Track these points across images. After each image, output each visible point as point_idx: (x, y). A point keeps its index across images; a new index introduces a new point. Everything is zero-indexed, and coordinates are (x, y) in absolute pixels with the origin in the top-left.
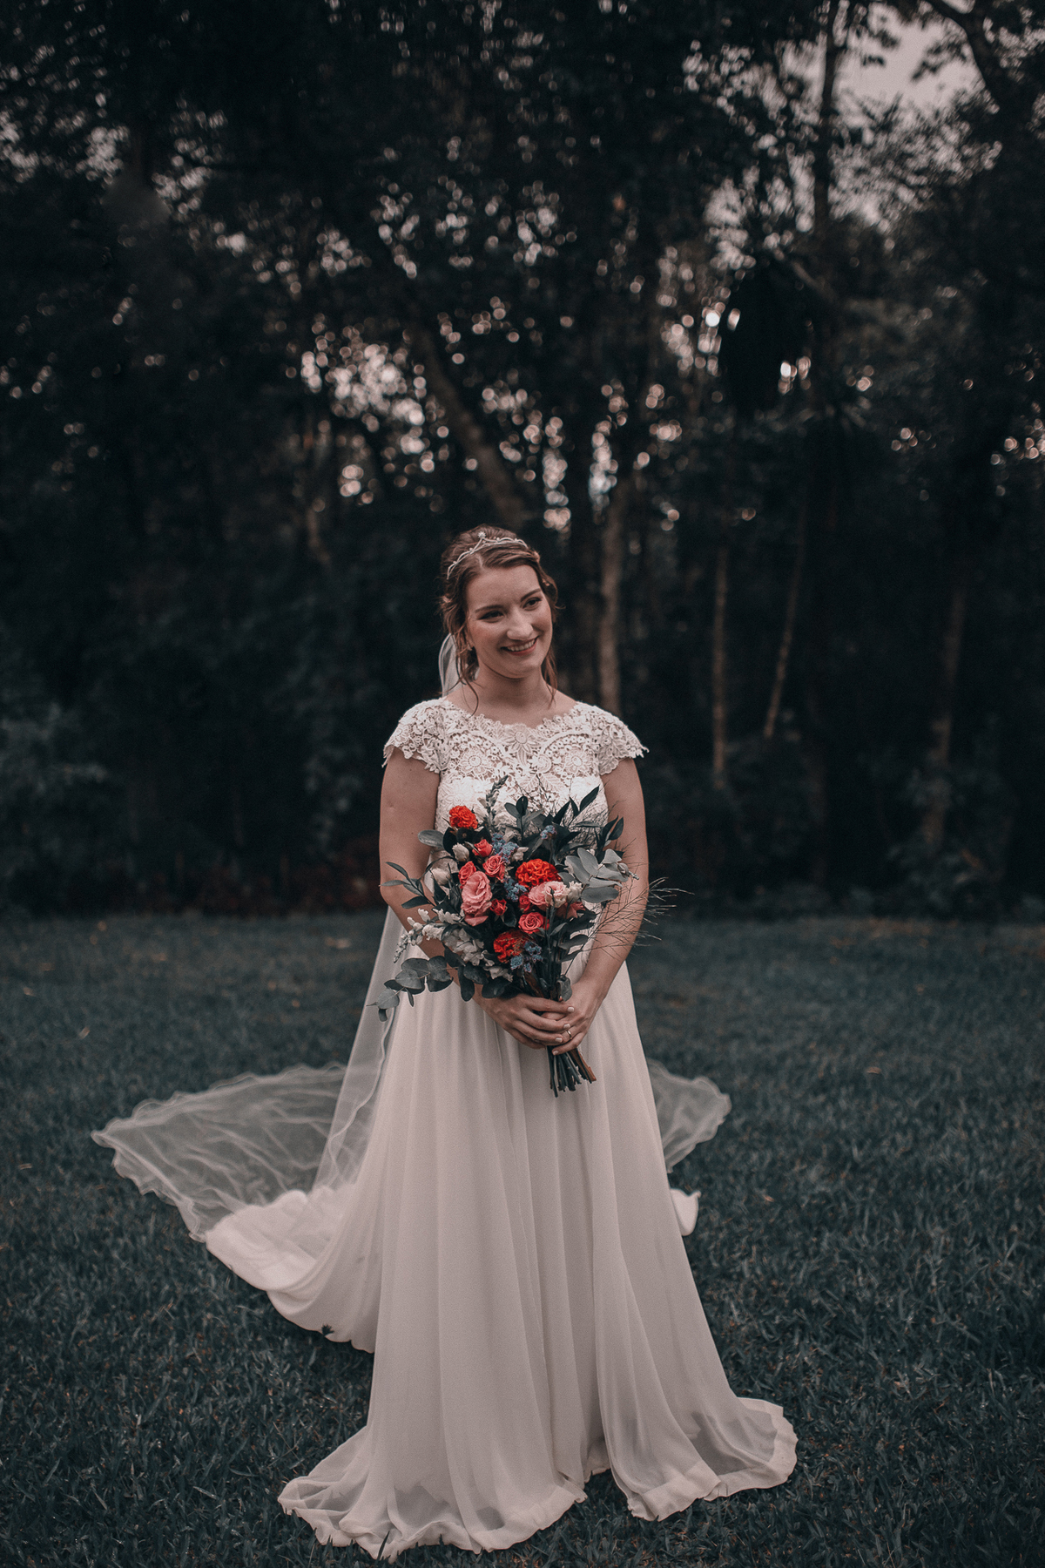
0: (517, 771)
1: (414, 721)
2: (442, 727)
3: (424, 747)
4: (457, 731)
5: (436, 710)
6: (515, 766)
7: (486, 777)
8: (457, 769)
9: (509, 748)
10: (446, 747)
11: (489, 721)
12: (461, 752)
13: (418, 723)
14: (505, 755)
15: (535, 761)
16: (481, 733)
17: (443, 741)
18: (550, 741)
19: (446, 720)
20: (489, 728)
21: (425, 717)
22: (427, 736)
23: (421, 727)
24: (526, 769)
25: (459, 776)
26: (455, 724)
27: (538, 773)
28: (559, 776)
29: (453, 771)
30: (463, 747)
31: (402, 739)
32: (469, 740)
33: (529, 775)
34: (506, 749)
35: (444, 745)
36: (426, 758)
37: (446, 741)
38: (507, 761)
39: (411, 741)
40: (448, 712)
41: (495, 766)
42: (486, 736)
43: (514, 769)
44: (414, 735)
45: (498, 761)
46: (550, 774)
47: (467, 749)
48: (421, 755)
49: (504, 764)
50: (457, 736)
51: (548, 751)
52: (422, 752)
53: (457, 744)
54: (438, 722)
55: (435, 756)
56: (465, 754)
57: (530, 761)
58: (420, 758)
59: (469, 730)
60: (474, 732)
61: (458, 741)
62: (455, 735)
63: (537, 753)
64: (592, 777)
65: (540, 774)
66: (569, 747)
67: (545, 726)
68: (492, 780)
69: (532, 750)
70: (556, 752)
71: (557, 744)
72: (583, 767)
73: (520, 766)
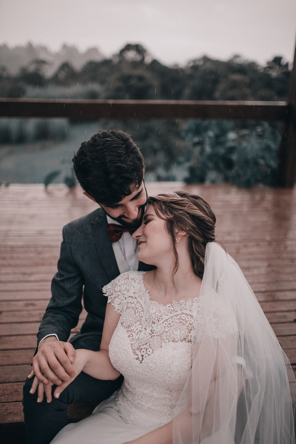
0: (143, 330)
1: (118, 282)
2: (127, 291)
4: (132, 295)
5: (130, 280)
6: (144, 327)
9: (146, 315)
13: (119, 285)
14: (143, 318)
15: (154, 326)
17: (125, 299)
18: (170, 315)
19: (131, 287)
21: (123, 283)
22: (119, 293)
23: (119, 287)
24: (149, 331)
26: (134, 291)
27: (153, 334)
30: (129, 305)
32: (134, 303)
33: (148, 334)
35: (125, 301)
36: (116, 305)
38: (142, 323)
39: (112, 294)
40: (135, 283)
41: (135, 323)
42: (142, 304)
43: (143, 328)
44: (115, 291)
45: (137, 321)
47: (130, 307)
50: (130, 298)
51: (165, 322)
52: (115, 301)
54: (127, 287)
58: (113, 304)
59: (138, 298)
60: (139, 300)
61: (129, 302)
62: (130, 297)
63: (159, 321)
64: (182, 343)
65: (154, 336)
66: (178, 321)
67: (172, 306)
68: (128, 331)
69: (156, 319)
70: (170, 324)
71: (173, 318)
72: (179, 336)
73: (146, 328)
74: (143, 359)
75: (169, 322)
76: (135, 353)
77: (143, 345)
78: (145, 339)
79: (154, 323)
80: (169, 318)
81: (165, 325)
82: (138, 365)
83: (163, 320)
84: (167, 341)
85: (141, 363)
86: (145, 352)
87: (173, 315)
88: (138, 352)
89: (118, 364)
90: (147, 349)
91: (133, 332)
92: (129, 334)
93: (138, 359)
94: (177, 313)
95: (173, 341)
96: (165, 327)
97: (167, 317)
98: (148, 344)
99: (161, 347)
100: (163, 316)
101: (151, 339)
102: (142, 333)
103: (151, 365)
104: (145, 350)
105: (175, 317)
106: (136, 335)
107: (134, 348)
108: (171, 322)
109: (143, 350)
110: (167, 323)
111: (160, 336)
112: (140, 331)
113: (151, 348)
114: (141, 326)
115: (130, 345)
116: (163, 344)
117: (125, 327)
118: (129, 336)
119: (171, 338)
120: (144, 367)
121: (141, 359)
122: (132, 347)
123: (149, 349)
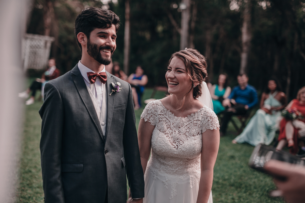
0: (173, 132)
1: (148, 109)
2: (156, 111)
3: (151, 118)
4: (160, 114)
6: (174, 130)
7: (164, 132)
9: (174, 124)
10: (157, 118)
11: (171, 113)
14: (172, 126)
16: (167, 117)
17: (156, 116)
19: (158, 109)
20: (170, 116)
21: (151, 108)
22: (152, 114)
23: (150, 111)
24: (177, 132)
26: (160, 111)
27: (180, 134)
28: (186, 136)
30: (161, 119)
31: (145, 115)
32: (163, 118)
33: (177, 134)
34: (173, 124)
36: (151, 121)
38: (172, 128)
39: (147, 116)
40: (160, 106)
41: (167, 129)
42: (168, 118)
43: (173, 131)
44: (148, 114)
45: (169, 128)
46: (184, 135)
47: (161, 120)
49: (171, 129)
51: (186, 127)
54: (156, 109)
55: (154, 121)
56: (160, 122)
57: (179, 129)
58: (149, 121)
60: (165, 116)
61: (160, 117)
63: (182, 127)
64: (198, 136)
65: (181, 134)
66: (193, 125)
67: (188, 118)
68: (165, 134)
69: (181, 125)
70: (189, 127)
71: (190, 124)
72: (195, 132)
73: (175, 131)
74: (178, 147)
75: (188, 127)
76: (172, 145)
77: (176, 140)
78: (176, 136)
79: (180, 128)
80: (187, 125)
81: (186, 128)
82: (175, 150)
83: (185, 126)
84: (189, 136)
85: (177, 149)
86: (178, 143)
87: (189, 123)
88: (174, 144)
89: (162, 152)
90: (179, 142)
91: (168, 134)
92: (166, 136)
93: (175, 147)
94: (191, 121)
95: (193, 136)
96: (186, 129)
97: (186, 124)
98: (179, 139)
99: (188, 140)
100: (184, 123)
101: (180, 136)
102: (173, 134)
103: (183, 149)
105: (191, 124)
106: (170, 135)
107: (171, 142)
108: (189, 126)
109: (177, 142)
110: (187, 127)
111: (185, 134)
112: (172, 133)
113: (181, 141)
114: (171, 130)
115: (169, 141)
116: (188, 138)
117: (162, 132)
118: (167, 137)
119: (192, 134)
120: (179, 151)
121: (176, 147)
122: (170, 142)
123: (181, 142)
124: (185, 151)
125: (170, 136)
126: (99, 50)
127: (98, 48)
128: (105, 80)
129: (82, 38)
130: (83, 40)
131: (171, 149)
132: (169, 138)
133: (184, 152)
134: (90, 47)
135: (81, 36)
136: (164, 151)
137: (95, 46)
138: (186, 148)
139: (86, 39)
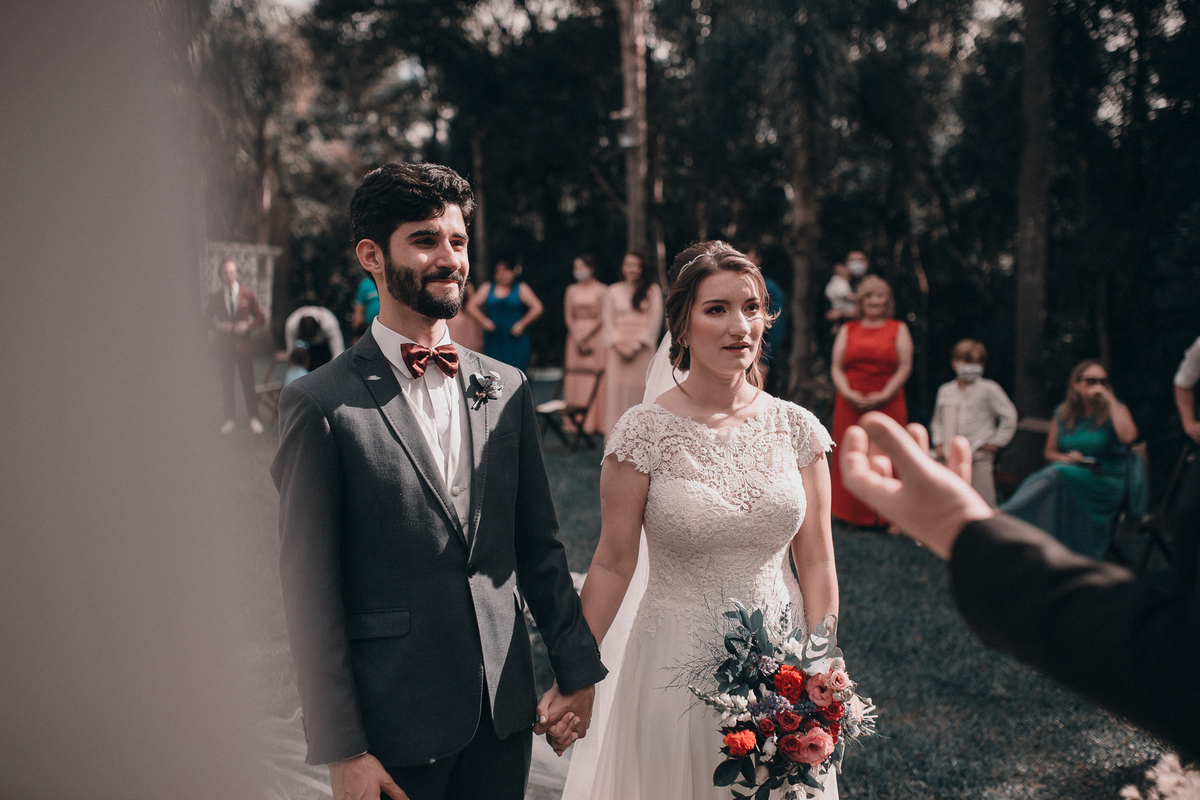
1: (627, 427)
2: (653, 431)
3: (636, 451)
4: (667, 434)
5: (647, 415)
6: (723, 465)
7: (696, 478)
8: (669, 470)
10: (657, 449)
11: (694, 423)
12: (672, 454)
13: (631, 428)
14: (713, 456)
15: (741, 459)
16: (690, 434)
17: (653, 444)
19: (656, 424)
21: (636, 423)
22: (638, 440)
23: (633, 432)
25: (673, 477)
26: (664, 428)
27: (744, 470)
29: (665, 472)
30: (674, 449)
31: (617, 444)
32: (679, 442)
33: (736, 473)
34: (714, 450)
35: (655, 447)
36: (637, 461)
37: (656, 444)
38: (715, 461)
39: (624, 446)
40: (658, 416)
41: (704, 466)
42: (694, 438)
43: (722, 468)
44: (627, 440)
48: (632, 458)
49: (713, 463)
50: (667, 440)
52: (633, 455)
53: (668, 447)
54: (649, 426)
55: (645, 458)
56: (676, 456)
57: (736, 459)
58: (631, 460)
59: (678, 433)
60: (683, 434)
61: (669, 444)
62: (665, 438)
63: (742, 451)
65: (746, 472)
68: (703, 480)
69: (737, 448)
71: (761, 442)
73: (727, 465)
74: (750, 506)
76: (732, 503)
77: (740, 488)
78: (736, 480)
79: (737, 456)
81: (755, 453)
82: (746, 516)
83: (749, 447)
85: (750, 512)
87: (756, 437)
88: (736, 500)
90: (749, 492)
91: (711, 478)
92: (709, 484)
93: (742, 508)
94: (762, 433)
95: (782, 471)
96: (755, 456)
97: (752, 442)
98: (746, 484)
99: (771, 482)
101: (745, 477)
102: (726, 474)
103: (767, 509)
104: (747, 495)
106: (719, 478)
109: (743, 495)
110: (755, 450)
111: (757, 470)
112: (721, 473)
113: (755, 488)
114: (716, 466)
116: (771, 478)
117: (692, 479)
121: (746, 507)
123: (754, 490)
124: (772, 511)
125: (717, 482)
126: (420, 285)
127: (418, 281)
128: (454, 366)
129: (371, 255)
130: (375, 261)
131: (733, 518)
132: (718, 487)
133: (769, 516)
134: (394, 277)
135: (366, 251)
136: (715, 527)
137: (409, 275)
138: (775, 504)
139: (379, 256)
